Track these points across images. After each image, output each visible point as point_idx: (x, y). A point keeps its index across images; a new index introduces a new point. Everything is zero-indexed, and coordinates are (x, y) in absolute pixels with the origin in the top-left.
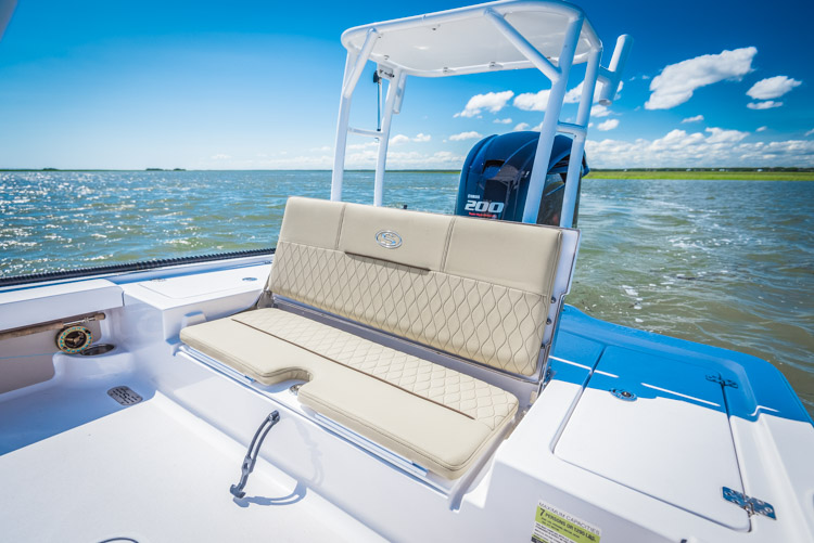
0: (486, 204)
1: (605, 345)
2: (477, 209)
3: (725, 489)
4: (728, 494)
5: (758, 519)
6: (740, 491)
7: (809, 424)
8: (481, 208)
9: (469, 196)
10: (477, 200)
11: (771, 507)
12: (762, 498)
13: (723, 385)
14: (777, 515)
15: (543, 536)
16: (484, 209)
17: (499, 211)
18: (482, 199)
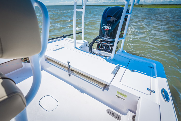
0: (107, 27)
1: (130, 60)
2: (105, 28)
3: (148, 88)
4: (148, 89)
5: (152, 93)
6: (150, 89)
7: (165, 78)
8: (106, 28)
9: (103, 25)
10: (105, 26)
11: (154, 91)
12: (153, 90)
13: (151, 68)
14: (155, 92)
15: (118, 95)
16: (107, 28)
17: (110, 28)
18: (106, 26)
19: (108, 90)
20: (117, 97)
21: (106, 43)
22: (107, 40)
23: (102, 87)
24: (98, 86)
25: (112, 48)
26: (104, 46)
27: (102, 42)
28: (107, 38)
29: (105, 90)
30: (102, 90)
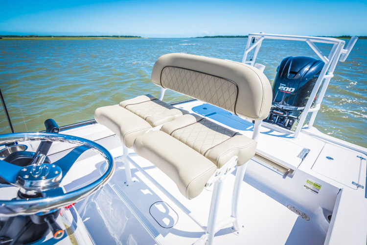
0: (288, 88)
2: (284, 89)
10: (284, 86)
15: (307, 185)
16: (287, 90)
17: (293, 91)
18: (286, 86)
19: (291, 177)
20: (305, 187)
21: (282, 113)
22: (284, 108)
23: (283, 171)
24: (276, 170)
25: (291, 121)
26: (276, 116)
27: (274, 111)
28: (283, 104)
29: (287, 177)
30: (282, 177)
